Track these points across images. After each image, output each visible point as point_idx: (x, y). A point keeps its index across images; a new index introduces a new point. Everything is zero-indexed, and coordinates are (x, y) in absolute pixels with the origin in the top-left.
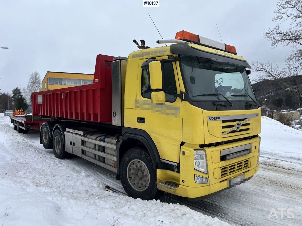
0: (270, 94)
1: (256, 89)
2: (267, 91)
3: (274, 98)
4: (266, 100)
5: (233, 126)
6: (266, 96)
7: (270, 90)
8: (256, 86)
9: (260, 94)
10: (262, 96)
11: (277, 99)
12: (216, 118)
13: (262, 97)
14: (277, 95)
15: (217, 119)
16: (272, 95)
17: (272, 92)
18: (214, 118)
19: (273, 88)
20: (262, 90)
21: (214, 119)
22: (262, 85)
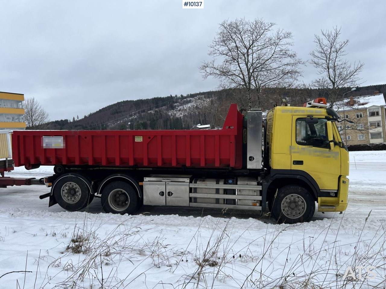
0: (133, 117)
1: (118, 111)
2: (130, 114)
3: (138, 122)
4: (129, 123)
6: (130, 119)
7: (133, 113)
8: (118, 106)
9: (123, 117)
10: (124, 118)
11: (141, 122)
13: (125, 120)
14: (141, 118)
16: (136, 118)
17: (135, 114)
19: (136, 110)
20: (124, 112)
22: (123, 106)
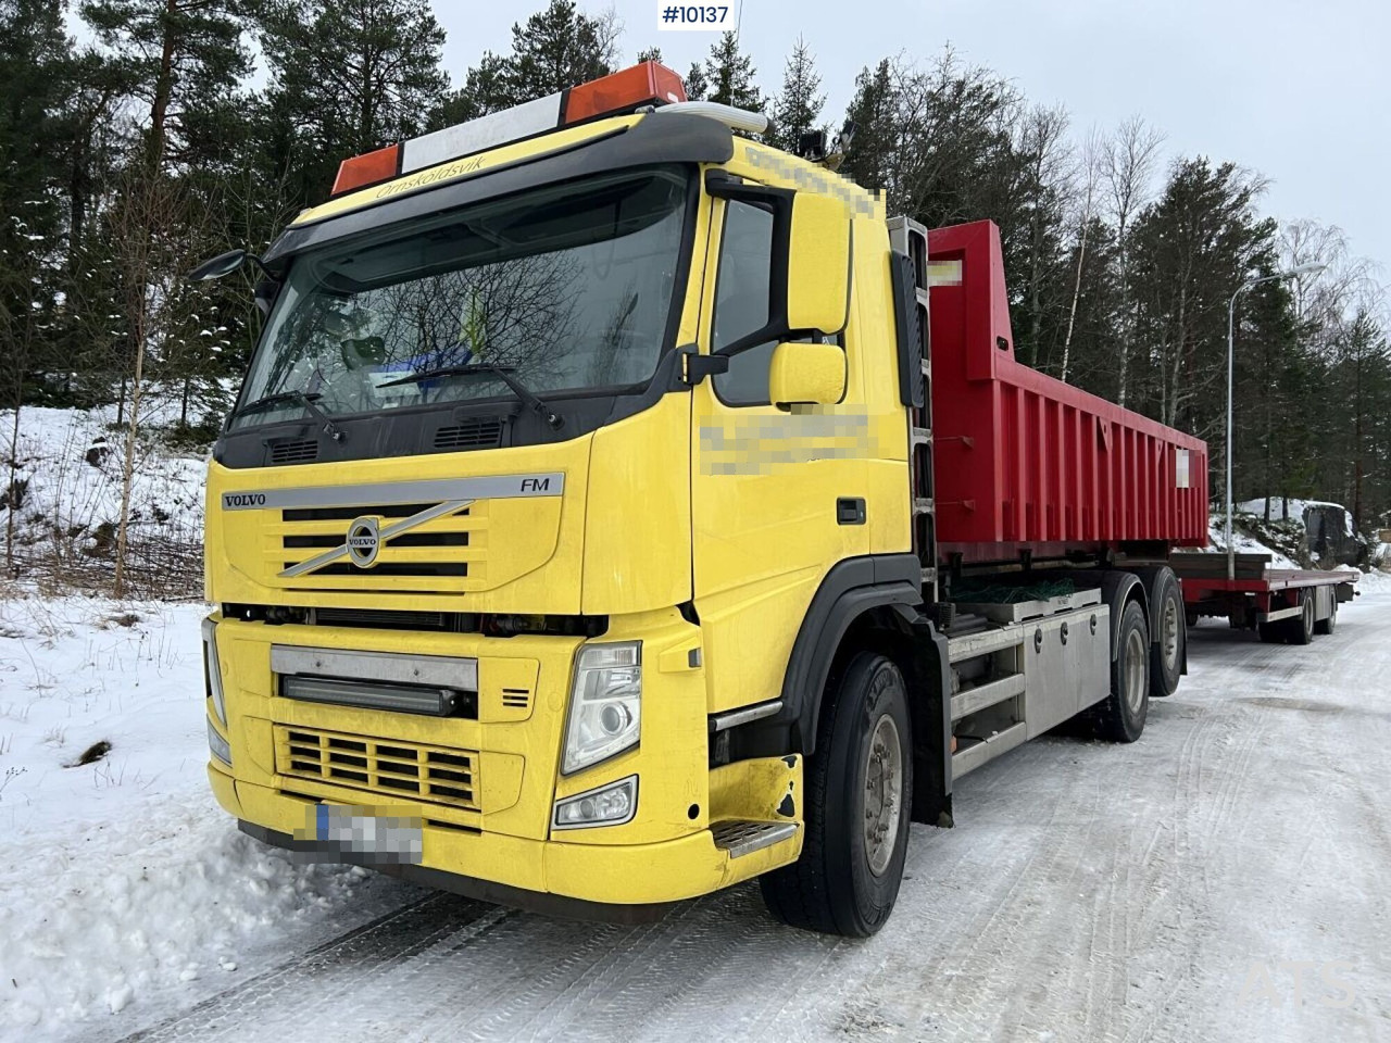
5: (336, 541)
12: (250, 497)
15: (253, 503)
18: (244, 497)
21: (244, 504)
